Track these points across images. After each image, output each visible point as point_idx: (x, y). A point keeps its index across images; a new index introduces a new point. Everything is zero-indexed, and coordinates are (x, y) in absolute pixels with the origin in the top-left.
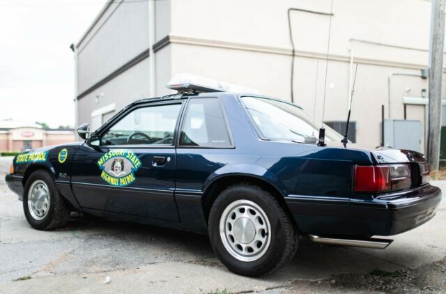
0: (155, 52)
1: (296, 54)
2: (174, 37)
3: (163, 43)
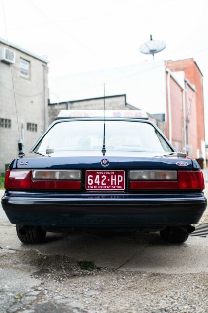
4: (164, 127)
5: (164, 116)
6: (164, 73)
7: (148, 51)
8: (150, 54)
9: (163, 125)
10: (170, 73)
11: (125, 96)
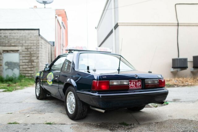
0: (115, 29)
1: (179, 25)
2: (120, 23)
3: (116, 26)
4: (54, 49)
5: (54, 43)
6: (55, 17)
7: (42, 2)
8: (43, 3)
9: (53, 48)
10: (58, 17)
11: (39, 29)
